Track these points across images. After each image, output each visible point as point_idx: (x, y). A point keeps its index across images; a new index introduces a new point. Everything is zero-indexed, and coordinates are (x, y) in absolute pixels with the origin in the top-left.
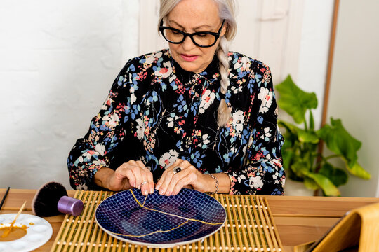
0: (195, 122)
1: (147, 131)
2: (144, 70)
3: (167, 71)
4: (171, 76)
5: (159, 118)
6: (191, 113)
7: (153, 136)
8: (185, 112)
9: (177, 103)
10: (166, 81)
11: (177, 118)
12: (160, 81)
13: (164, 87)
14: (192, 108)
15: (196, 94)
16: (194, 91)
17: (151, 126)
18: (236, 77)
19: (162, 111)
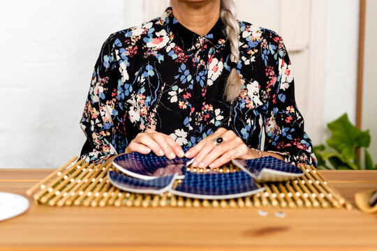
0: (204, 95)
1: (144, 111)
2: (133, 44)
3: (161, 41)
4: (168, 44)
5: (158, 93)
6: (197, 84)
7: (153, 116)
8: (190, 83)
9: (178, 73)
10: (162, 51)
11: (180, 91)
12: (155, 53)
13: (161, 58)
14: (198, 78)
15: (202, 61)
16: (198, 58)
17: (149, 105)
18: (246, 46)
19: (161, 85)
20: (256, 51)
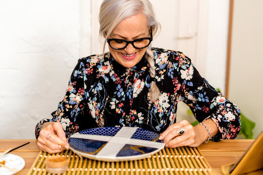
0: (131, 104)
1: (97, 112)
2: (91, 67)
3: (107, 68)
4: (110, 71)
5: (104, 102)
6: (127, 98)
7: (101, 116)
8: (123, 97)
9: (117, 91)
10: (107, 75)
11: (117, 102)
12: (103, 76)
13: (107, 80)
14: (128, 94)
15: (130, 83)
16: (128, 81)
17: (99, 109)
18: (158, 69)
19: (106, 97)
20: (165, 71)
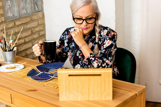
2: (70, 34)
5: (74, 52)
7: (72, 59)
17: (72, 55)
